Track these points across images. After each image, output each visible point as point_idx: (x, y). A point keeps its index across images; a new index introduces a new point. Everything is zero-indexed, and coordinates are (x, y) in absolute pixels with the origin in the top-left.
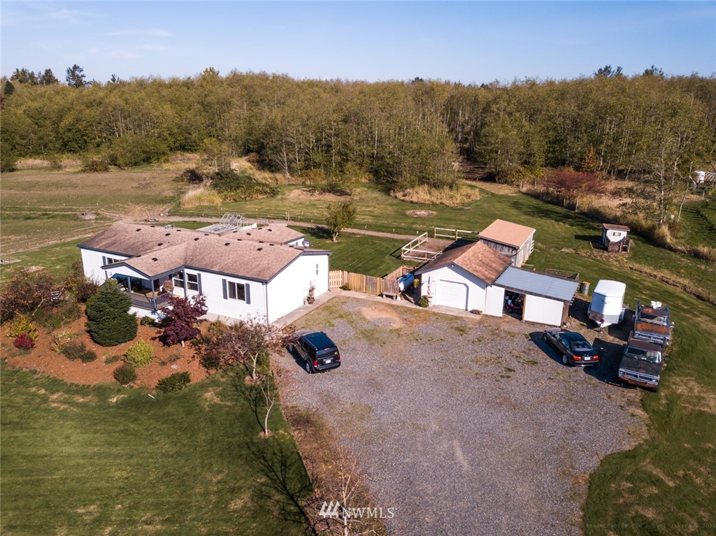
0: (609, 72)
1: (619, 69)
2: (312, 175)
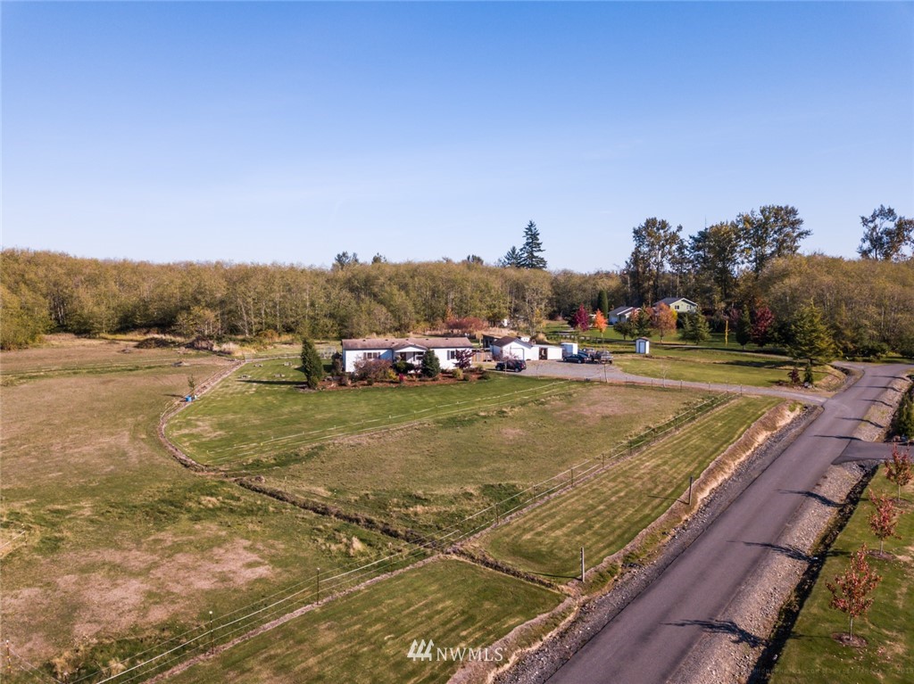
1: (355, 255)
2: (270, 335)
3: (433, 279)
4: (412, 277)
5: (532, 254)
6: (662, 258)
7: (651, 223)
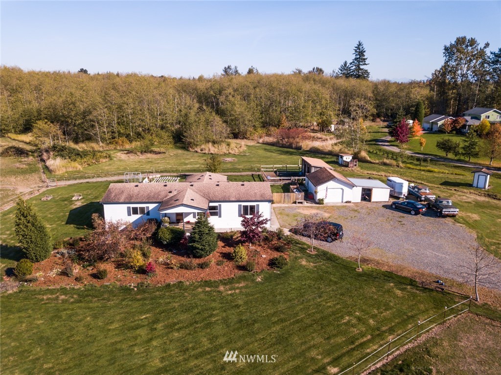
0: (231, 69)
1: (236, 67)
2: (120, 142)
3: (272, 89)
4: (255, 88)
5: (359, 67)
6: (468, 70)
7: (461, 41)
